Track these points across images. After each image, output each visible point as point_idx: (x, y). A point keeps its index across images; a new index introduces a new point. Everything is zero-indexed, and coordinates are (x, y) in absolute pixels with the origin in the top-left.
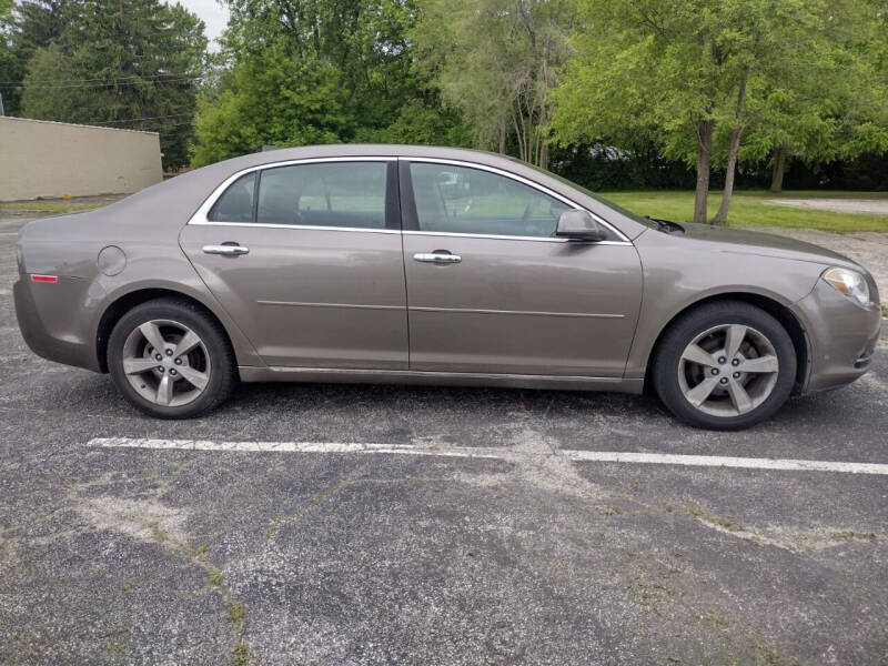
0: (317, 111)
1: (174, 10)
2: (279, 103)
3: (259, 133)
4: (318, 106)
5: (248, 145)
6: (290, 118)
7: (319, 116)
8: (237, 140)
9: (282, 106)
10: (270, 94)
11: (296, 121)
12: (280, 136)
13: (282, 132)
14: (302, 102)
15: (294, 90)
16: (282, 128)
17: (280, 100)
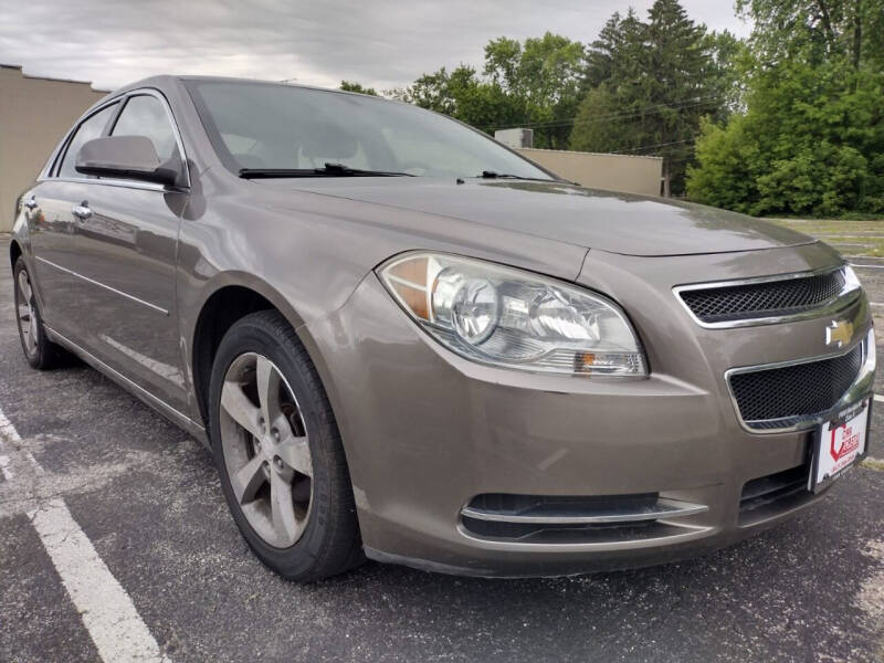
0: (836, 124)
1: (721, 37)
2: (790, 119)
3: (762, 152)
4: (838, 118)
5: (747, 166)
6: (802, 134)
7: (839, 130)
8: (735, 161)
9: (794, 121)
10: (782, 110)
11: (808, 137)
12: (786, 155)
13: (789, 150)
14: (818, 116)
15: (811, 103)
16: (790, 145)
17: (794, 115)
